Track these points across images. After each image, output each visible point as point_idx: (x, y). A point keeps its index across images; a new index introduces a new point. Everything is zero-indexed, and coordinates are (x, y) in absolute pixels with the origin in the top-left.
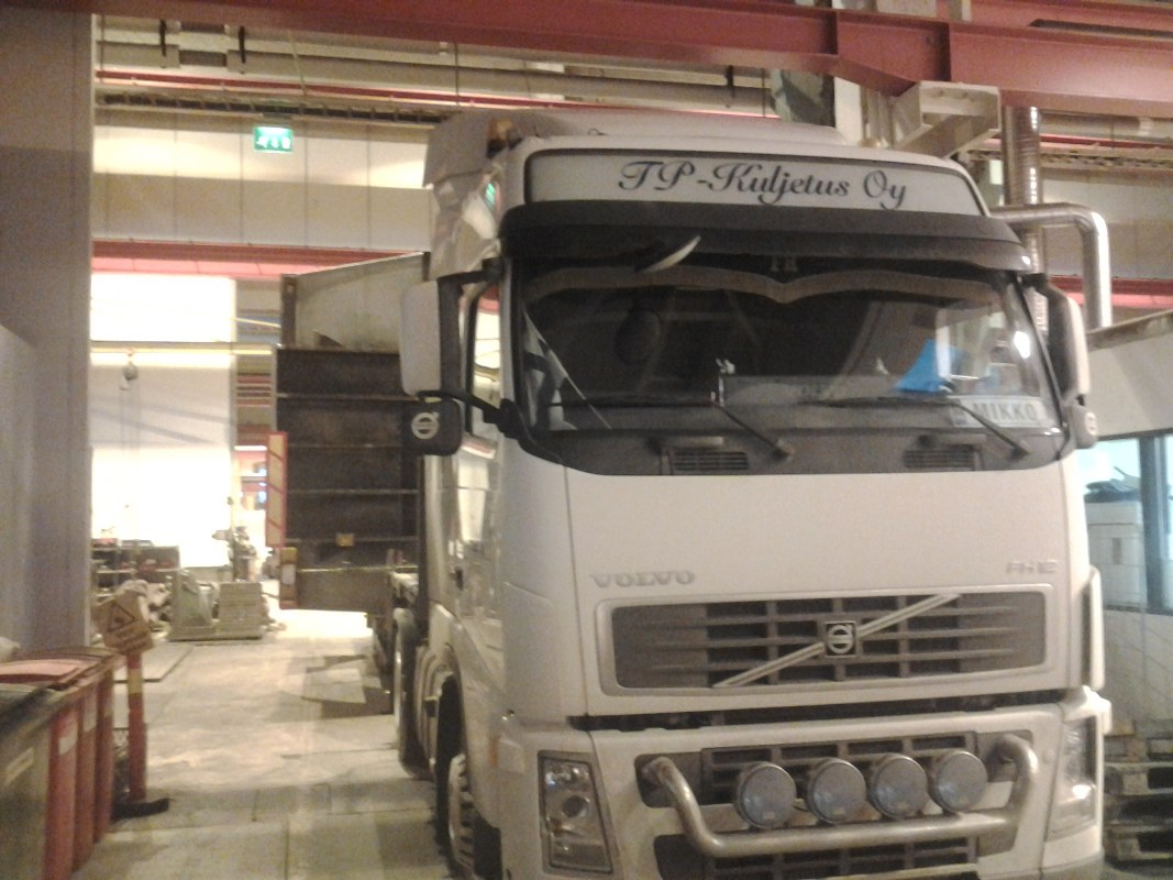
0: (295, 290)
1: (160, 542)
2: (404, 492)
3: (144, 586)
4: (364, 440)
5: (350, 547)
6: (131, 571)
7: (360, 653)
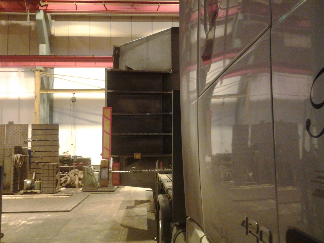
0: (119, 52)
1: (85, 156)
2: (164, 134)
3: (78, 172)
4: (147, 112)
5: (139, 159)
6: (74, 166)
7: (148, 199)
